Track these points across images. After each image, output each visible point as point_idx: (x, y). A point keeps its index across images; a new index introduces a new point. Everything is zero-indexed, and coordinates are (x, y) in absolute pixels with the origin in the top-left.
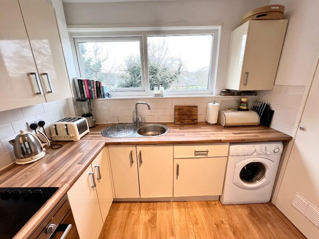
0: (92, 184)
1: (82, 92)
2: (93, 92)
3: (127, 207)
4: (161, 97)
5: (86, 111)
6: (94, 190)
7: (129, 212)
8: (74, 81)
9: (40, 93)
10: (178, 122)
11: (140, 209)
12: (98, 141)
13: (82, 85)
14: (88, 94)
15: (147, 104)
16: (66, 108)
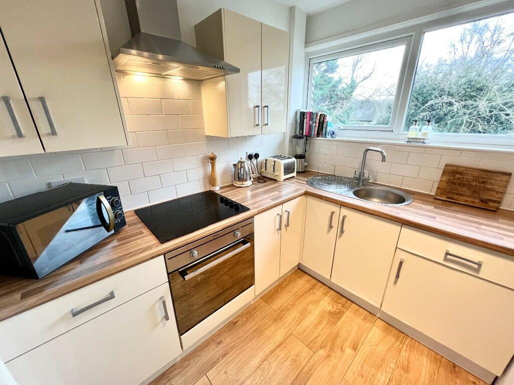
0: (277, 226)
1: (302, 128)
2: (314, 127)
3: (311, 282)
4: (420, 144)
5: (300, 151)
6: (278, 234)
7: (311, 289)
8: (296, 113)
9: (258, 125)
10: (441, 197)
11: (326, 294)
12: (298, 187)
13: (304, 118)
14: (307, 131)
15: (382, 153)
16: (281, 145)
